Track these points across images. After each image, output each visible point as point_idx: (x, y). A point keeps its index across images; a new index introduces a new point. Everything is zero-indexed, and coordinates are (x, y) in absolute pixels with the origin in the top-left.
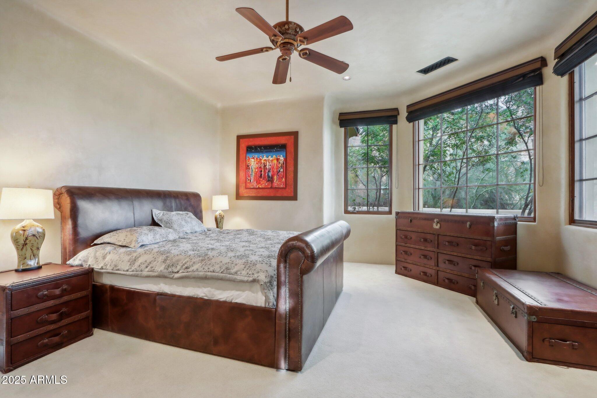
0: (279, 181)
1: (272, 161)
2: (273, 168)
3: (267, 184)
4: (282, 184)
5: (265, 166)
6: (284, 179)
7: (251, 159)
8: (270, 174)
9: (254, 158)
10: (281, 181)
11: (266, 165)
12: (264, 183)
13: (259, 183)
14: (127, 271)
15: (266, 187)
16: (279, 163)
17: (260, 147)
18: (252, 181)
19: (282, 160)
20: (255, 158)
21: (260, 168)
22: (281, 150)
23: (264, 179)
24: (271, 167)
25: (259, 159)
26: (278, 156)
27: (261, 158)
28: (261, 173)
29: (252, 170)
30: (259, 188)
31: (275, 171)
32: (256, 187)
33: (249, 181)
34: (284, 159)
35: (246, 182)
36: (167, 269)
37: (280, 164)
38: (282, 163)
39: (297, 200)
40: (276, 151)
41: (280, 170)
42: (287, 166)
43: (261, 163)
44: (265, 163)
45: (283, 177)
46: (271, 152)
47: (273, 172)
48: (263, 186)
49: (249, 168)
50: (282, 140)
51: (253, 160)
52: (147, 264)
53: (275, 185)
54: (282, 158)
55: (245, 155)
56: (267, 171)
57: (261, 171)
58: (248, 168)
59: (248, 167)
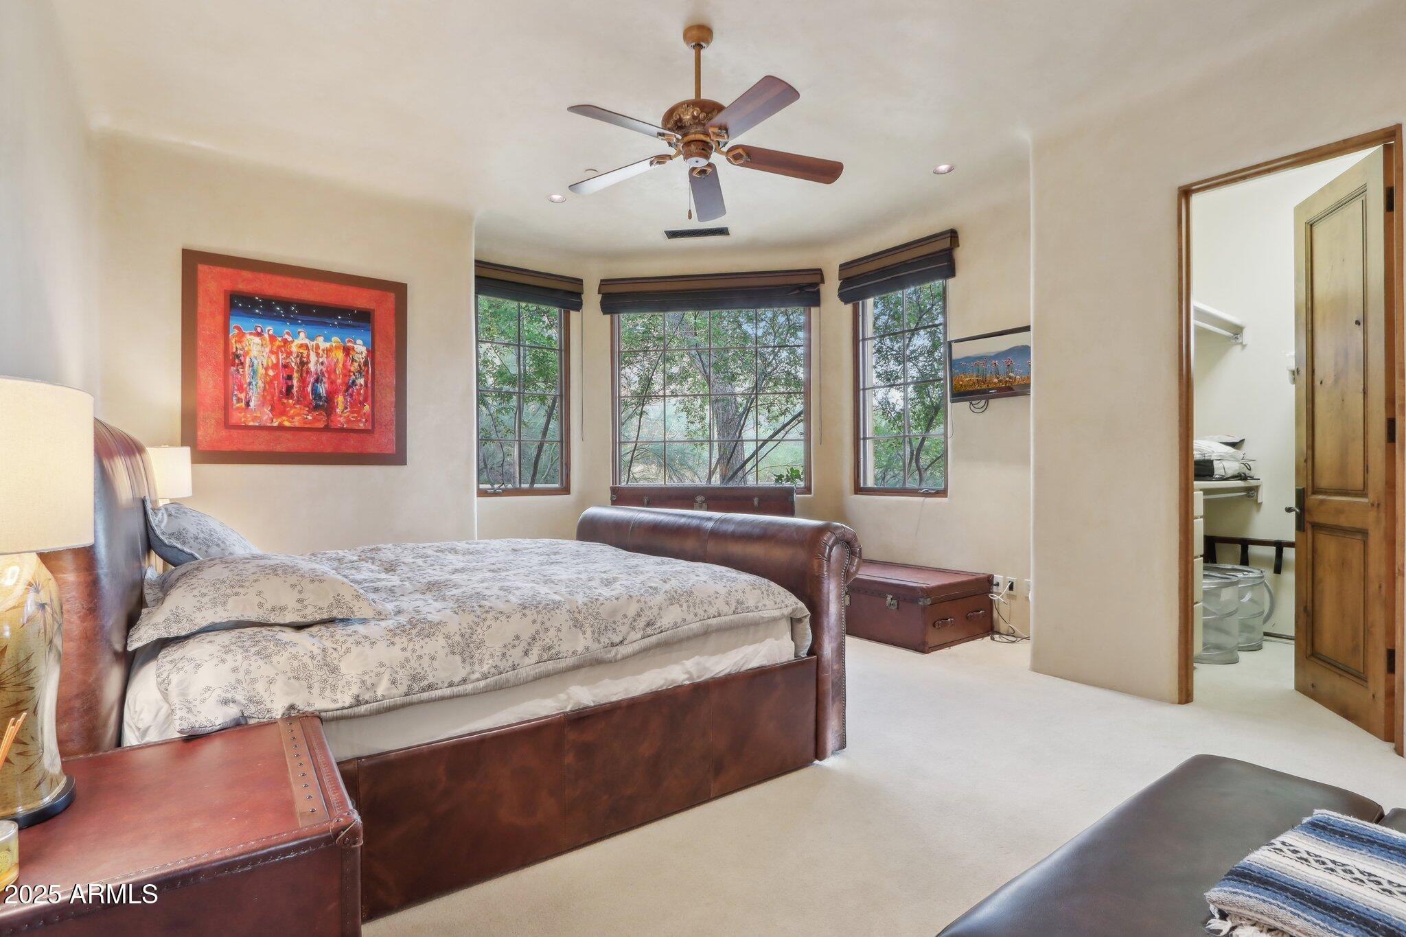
0: (352, 412)
1: (328, 351)
2: (331, 371)
3: (310, 417)
4: (364, 420)
5: (303, 364)
6: (367, 408)
7: (248, 337)
8: (322, 389)
9: (259, 334)
10: (358, 412)
11: (308, 363)
12: (298, 415)
13: (283, 413)
14: (464, 681)
15: (306, 426)
16: (353, 360)
17: (286, 304)
18: (252, 404)
19: (362, 353)
20: (266, 336)
21: (286, 366)
22: (356, 323)
23: (298, 402)
24: (324, 369)
25: (280, 339)
26: (349, 341)
27: (286, 336)
28: (290, 384)
29: (254, 372)
30: (281, 428)
31: (339, 381)
32: (268, 424)
33: (243, 404)
34: (368, 350)
35: (227, 407)
36: (599, 642)
37: (356, 365)
38: (362, 361)
39: (406, 464)
40: (341, 325)
41: (354, 382)
42: (377, 372)
43: (289, 353)
44: (305, 355)
45: (366, 400)
46: (325, 324)
47: (332, 382)
48: (297, 422)
49: (242, 364)
50: (360, 299)
51: (257, 340)
52: (524, 644)
53: (339, 421)
54: (360, 348)
55: (220, 319)
56: (312, 380)
57: (290, 378)
58: (237, 361)
59: (233, 360)
